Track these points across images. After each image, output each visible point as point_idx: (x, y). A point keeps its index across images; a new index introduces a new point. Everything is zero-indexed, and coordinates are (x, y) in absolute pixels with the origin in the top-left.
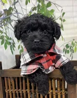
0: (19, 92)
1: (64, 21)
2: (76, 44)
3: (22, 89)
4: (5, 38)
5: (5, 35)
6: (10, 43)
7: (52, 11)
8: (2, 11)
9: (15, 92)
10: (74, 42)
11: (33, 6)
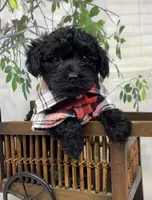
0: (28, 162)
1: (123, 41)
2: (144, 84)
3: (34, 156)
4: (14, 71)
5: (13, 66)
6: (22, 80)
7: (101, 23)
8: (10, 22)
9: (22, 162)
10: (141, 80)
11: (66, 15)
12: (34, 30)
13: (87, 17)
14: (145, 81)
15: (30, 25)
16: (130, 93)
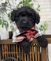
0: (11, 53)
1: (40, 10)
2: (47, 25)
3: (13, 51)
4: (2, 21)
5: (2, 19)
6: (5, 24)
7: (32, 4)
9: (9, 53)
10: (46, 23)
11: (20, 1)
12: (9, 6)
13: (28, 2)
14: (47, 24)
15: (8, 5)
16: (42, 28)
